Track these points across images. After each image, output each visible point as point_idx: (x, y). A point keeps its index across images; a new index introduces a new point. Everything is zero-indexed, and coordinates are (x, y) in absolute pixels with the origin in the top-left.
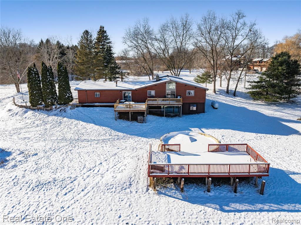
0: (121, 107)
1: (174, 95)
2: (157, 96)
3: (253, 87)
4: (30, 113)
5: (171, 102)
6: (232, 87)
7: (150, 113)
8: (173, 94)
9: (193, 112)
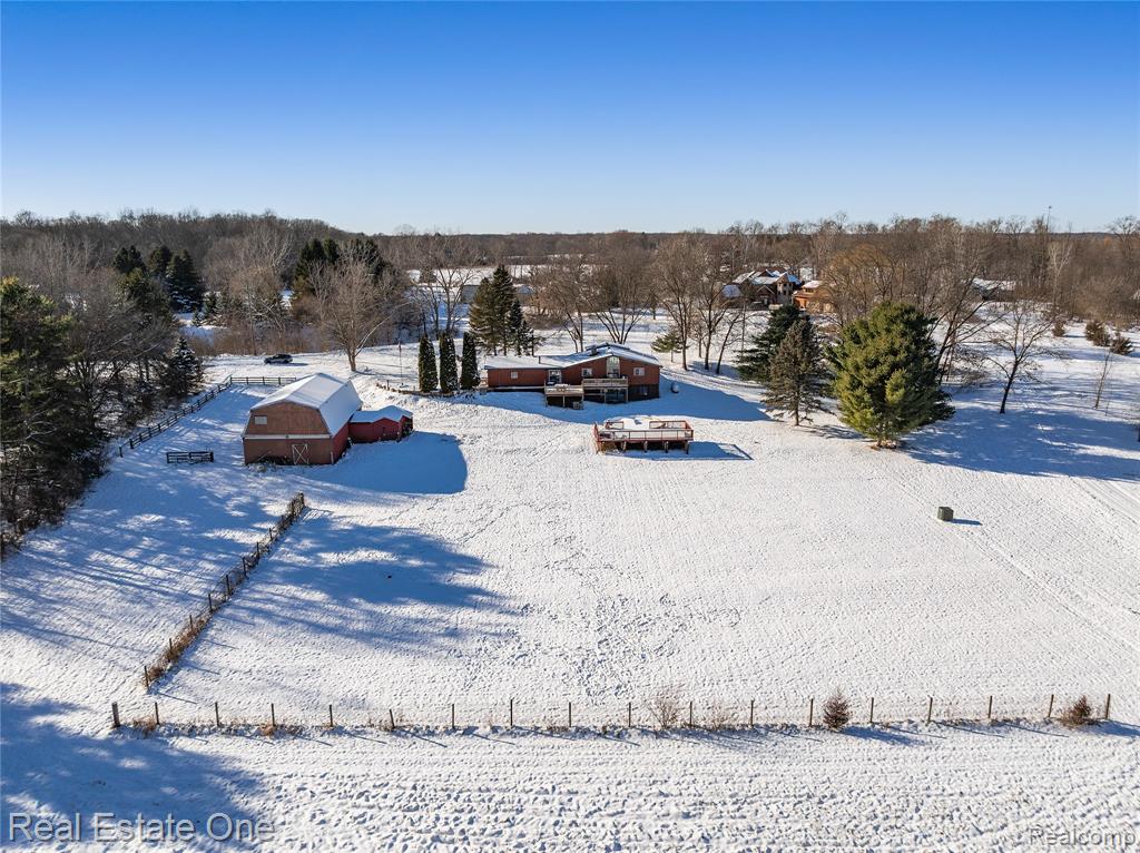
0: (551, 390)
1: (619, 375)
2: (594, 376)
3: (743, 360)
4: (422, 401)
5: (614, 384)
6: (714, 359)
7: (587, 399)
8: (615, 372)
9: (644, 398)
